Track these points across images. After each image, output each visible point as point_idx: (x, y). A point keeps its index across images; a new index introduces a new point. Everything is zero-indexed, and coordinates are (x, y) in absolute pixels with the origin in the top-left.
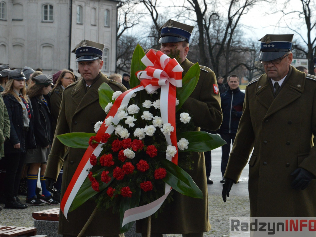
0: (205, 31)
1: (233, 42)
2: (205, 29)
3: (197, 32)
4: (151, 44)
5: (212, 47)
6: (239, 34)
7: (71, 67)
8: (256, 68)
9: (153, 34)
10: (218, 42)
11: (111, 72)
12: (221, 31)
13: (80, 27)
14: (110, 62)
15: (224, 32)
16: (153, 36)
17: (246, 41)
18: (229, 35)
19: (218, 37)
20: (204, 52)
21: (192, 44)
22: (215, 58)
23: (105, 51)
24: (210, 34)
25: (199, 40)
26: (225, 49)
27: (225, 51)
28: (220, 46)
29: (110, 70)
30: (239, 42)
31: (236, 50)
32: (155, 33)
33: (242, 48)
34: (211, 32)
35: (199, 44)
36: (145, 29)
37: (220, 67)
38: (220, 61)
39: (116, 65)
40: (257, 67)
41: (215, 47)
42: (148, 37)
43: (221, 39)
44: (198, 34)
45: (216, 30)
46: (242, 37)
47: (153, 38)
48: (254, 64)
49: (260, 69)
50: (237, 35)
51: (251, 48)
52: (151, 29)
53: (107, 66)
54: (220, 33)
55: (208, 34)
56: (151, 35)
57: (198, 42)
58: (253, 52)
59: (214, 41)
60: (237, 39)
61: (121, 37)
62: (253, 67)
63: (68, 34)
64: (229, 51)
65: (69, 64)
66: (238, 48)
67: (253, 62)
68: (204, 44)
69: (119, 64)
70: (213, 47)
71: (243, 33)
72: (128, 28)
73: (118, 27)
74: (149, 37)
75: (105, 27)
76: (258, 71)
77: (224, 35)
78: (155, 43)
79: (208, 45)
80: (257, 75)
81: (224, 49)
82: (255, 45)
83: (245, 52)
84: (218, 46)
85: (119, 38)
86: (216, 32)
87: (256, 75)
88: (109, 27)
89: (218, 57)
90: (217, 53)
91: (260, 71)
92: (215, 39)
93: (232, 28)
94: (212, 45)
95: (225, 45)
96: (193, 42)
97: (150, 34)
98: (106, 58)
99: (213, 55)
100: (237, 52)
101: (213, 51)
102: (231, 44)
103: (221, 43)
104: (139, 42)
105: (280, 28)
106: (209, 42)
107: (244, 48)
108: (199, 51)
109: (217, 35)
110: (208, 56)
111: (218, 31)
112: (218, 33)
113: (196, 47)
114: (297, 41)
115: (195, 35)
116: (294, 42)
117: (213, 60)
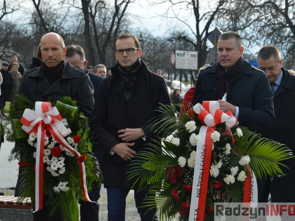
0: (90, 19)
1: (120, 32)
2: (90, 17)
3: (82, 20)
4: (33, 31)
5: (98, 37)
6: (126, 23)
9: (35, 21)
10: (104, 31)
12: (107, 20)
15: (111, 21)
16: (35, 23)
17: (134, 30)
18: (116, 24)
19: (104, 26)
20: (90, 42)
22: (101, 49)
24: (96, 23)
25: (85, 29)
26: (112, 39)
27: (111, 41)
28: (107, 36)
30: (126, 31)
32: (37, 19)
34: (97, 20)
35: (84, 33)
37: (106, 58)
38: (106, 51)
41: (101, 37)
42: (30, 24)
43: (108, 28)
44: (84, 22)
45: (102, 18)
46: (129, 27)
47: (35, 25)
49: (148, 61)
50: (124, 25)
52: (33, 15)
54: (107, 22)
55: (94, 23)
56: (33, 22)
57: (83, 30)
59: (101, 30)
60: (124, 28)
68: (90, 32)
70: (100, 36)
71: (130, 22)
72: (7, 13)
74: (31, 24)
77: (110, 24)
79: (94, 33)
81: (110, 39)
82: (143, 35)
84: (104, 35)
86: (103, 21)
89: (104, 47)
90: (104, 43)
92: (101, 28)
93: (119, 17)
94: (98, 34)
95: (112, 35)
96: (77, 31)
97: (31, 21)
99: (99, 45)
101: (99, 41)
102: (118, 34)
103: (108, 33)
104: (20, 29)
105: (168, 18)
106: (95, 31)
108: (84, 40)
109: (103, 24)
110: (94, 46)
111: (104, 19)
112: (104, 22)
113: (81, 35)
114: (186, 32)
115: (80, 23)
116: (182, 34)
117: (99, 50)
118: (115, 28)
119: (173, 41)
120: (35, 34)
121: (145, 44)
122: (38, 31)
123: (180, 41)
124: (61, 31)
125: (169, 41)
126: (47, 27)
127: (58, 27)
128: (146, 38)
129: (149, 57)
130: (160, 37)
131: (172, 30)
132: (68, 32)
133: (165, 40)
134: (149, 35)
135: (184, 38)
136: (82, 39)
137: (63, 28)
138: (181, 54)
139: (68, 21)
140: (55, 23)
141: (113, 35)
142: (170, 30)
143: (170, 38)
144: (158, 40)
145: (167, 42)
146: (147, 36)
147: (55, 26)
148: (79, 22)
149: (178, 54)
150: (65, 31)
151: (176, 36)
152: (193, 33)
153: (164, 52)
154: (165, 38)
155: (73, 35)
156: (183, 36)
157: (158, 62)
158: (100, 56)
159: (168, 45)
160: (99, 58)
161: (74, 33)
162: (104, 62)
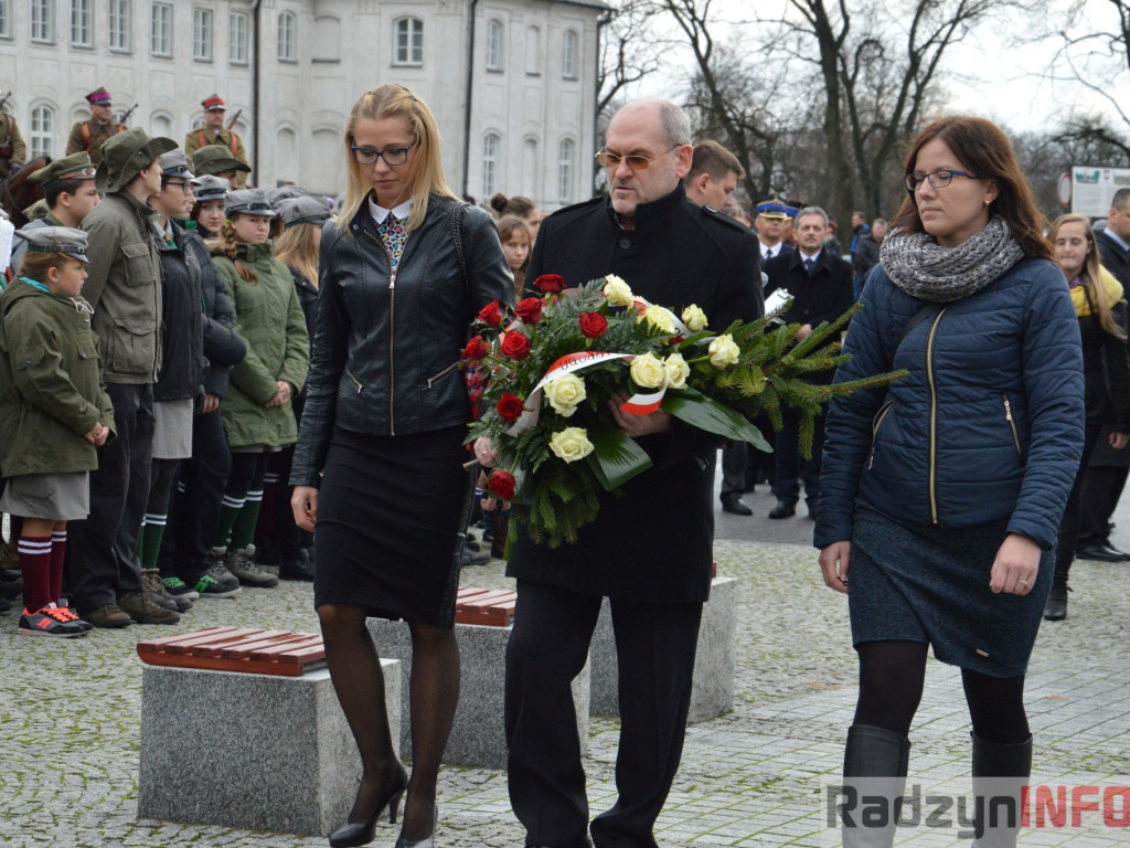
0: (842, 88)
1: (923, 120)
2: (841, 85)
3: (820, 92)
5: (862, 136)
6: (938, 97)
7: (471, 193)
9: (698, 99)
10: (878, 121)
12: (886, 90)
13: (494, 78)
14: (577, 177)
15: (897, 93)
16: (698, 104)
18: (912, 101)
19: (878, 108)
20: (839, 151)
21: (807, 125)
22: (870, 167)
23: (564, 144)
24: (858, 98)
25: (827, 114)
26: (900, 141)
28: (886, 133)
32: (703, 95)
34: (859, 93)
35: (827, 126)
36: (677, 83)
38: (883, 173)
39: (594, 186)
41: (870, 135)
42: (684, 107)
43: (888, 113)
44: (824, 98)
45: (873, 86)
46: (948, 105)
47: (698, 111)
50: (931, 102)
52: (693, 84)
53: (569, 187)
54: (886, 96)
55: (851, 99)
56: (693, 102)
57: (823, 120)
59: (870, 119)
60: (934, 110)
61: (607, 107)
63: (463, 100)
65: (465, 183)
68: (841, 125)
69: (603, 181)
70: (866, 134)
71: (949, 95)
72: (627, 81)
73: (600, 79)
74: (686, 108)
75: (565, 79)
77: (896, 102)
78: (702, 123)
79: (851, 128)
81: (895, 141)
84: (878, 132)
85: (603, 111)
86: (875, 93)
88: (574, 79)
89: (879, 163)
90: (877, 152)
92: (872, 110)
93: (920, 81)
94: (864, 129)
95: (900, 129)
96: (808, 121)
97: (690, 97)
98: (566, 167)
99: (866, 156)
101: (866, 145)
102: (915, 127)
103: (888, 124)
105: (1056, 81)
106: (855, 121)
108: (825, 146)
109: (877, 102)
110: (852, 160)
111: (880, 89)
112: (880, 94)
113: (816, 134)
114: (1105, 117)
115: (816, 100)
116: (1093, 122)
117: (864, 172)
118: (907, 110)
119: (1067, 141)
122: (707, 123)
123: (1088, 142)
124: (766, 125)
125: (1057, 144)
126: (730, 114)
127: (757, 114)
130: (1032, 134)
131: (1066, 113)
132: (784, 125)
133: (1047, 139)
135: (1100, 133)
136: (820, 142)
137: (771, 115)
139: (783, 96)
140: (750, 103)
141: (904, 130)
143: (1059, 135)
144: (1026, 141)
145: (1052, 145)
147: (749, 111)
148: (812, 97)
150: (778, 121)
151: (1077, 128)
152: (1125, 118)
153: (1044, 172)
154: (1045, 136)
155: (794, 133)
156: (1095, 127)
158: (868, 189)
159: (1053, 153)
160: (863, 193)
161: (796, 127)
162: (877, 203)
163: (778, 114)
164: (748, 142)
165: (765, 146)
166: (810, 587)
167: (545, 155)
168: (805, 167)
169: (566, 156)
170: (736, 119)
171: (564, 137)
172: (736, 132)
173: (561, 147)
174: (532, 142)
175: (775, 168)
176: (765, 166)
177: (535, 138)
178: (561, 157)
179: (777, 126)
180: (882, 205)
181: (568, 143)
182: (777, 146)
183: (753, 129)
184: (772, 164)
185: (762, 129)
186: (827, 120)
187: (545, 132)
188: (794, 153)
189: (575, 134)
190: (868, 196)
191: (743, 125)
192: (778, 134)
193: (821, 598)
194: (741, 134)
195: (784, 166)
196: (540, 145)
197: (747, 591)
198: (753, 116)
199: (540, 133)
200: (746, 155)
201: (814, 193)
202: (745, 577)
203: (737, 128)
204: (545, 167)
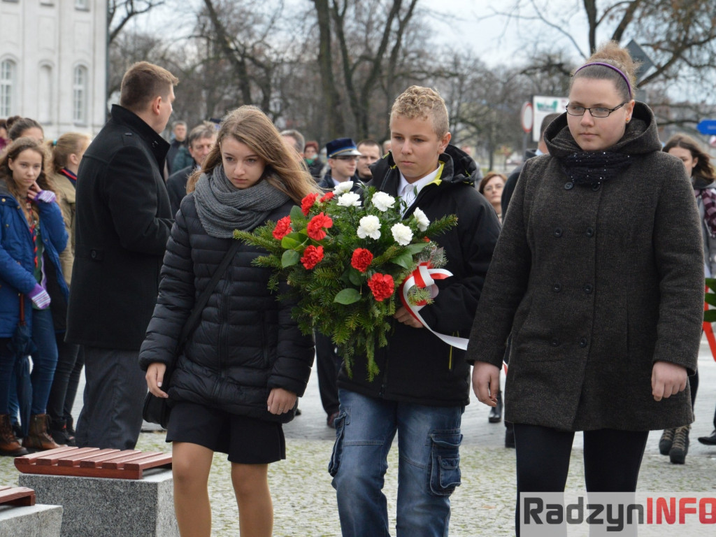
0: (333, 23)
1: (405, 54)
2: (332, 21)
3: (313, 26)
4: (199, 55)
6: (421, 33)
8: (463, 121)
9: (202, 32)
10: (367, 53)
11: (93, 126)
12: (374, 25)
13: (10, 7)
14: (90, 102)
15: (383, 29)
16: (202, 36)
17: (439, 51)
18: (395, 35)
19: (367, 41)
20: (331, 79)
21: (303, 56)
22: (359, 95)
23: (77, 71)
24: (348, 33)
25: (321, 46)
26: (385, 73)
27: (384, 77)
28: (373, 64)
29: (90, 121)
30: (420, 54)
31: (412, 75)
32: (208, 27)
33: (426, 69)
34: (349, 27)
35: (320, 57)
37: (372, 116)
38: (371, 101)
39: (106, 109)
40: (464, 117)
41: (359, 68)
43: (376, 46)
44: (317, 32)
45: (362, 22)
46: (428, 41)
47: (203, 42)
48: (458, 111)
49: (473, 124)
50: (415, 37)
51: (452, 70)
52: (198, 17)
53: (82, 110)
54: (373, 32)
55: (342, 34)
56: (198, 33)
57: (318, 51)
58: (456, 80)
59: (359, 51)
60: (417, 45)
61: (119, 36)
62: (457, 117)
64: (395, 77)
66: (417, 69)
67: (455, 103)
68: (334, 57)
70: (355, 66)
71: (430, 30)
72: (136, 13)
73: (112, 10)
74: (193, 39)
75: (78, 9)
76: (467, 128)
77: (381, 37)
78: (208, 53)
79: (340, 60)
80: (467, 137)
81: (381, 72)
82: (462, 62)
83: (435, 80)
84: (365, 63)
85: (116, 40)
86: (364, 28)
87: (463, 138)
88: (86, 10)
89: (366, 90)
90: (364, 81)
91: (473, 129)
92: (361, 44)
93: (402, 18)
94: (353, 61)
95: (384, 62)
96: (303, 52)
97: (193, 31)
98: (80, 92)
99: (355, 86)
100: (415, 79)
101: (356, 76)
102: (400, 57)
103: (375, 57)
104: (166, 50)
106: (345, 52)
107: (433, 70)
108: (319, 76)
109: (366, 36)
110: (342, 91)
111: (369, 25)
112: (368, 30)
113: (310, 65)
114: (565, 52)
115: (310, 34)
116: (555, 56)
117: (353, 99)
118: (391, 45)
119: (535, 74)
120: (203, 62)
121: (467, 82)
122: (211, 55)
123: (551, 75)
124: (265, 56)
125: (524, 76)
126: (232, 46)
127: (257, 47)
128: (469, 68)
129: (475, 115)
130: (504, 67)
131: (530, 48)
132: (281, 56)
133: (519, 71)
134: (477, 60)
135: (560, 66)
136: (315, 72)
137: (269, 47)
138: (548, 107)
139: (279, 30)
140: (251, 36)
141: (388, 63)
142: (524, 47)
143: (523, 68)
144: (498, 74)
145: (520, 79)
146: (470, 63)
147: (250, 43)
148: (307, 31)
149: (540, 107)
150: (276, 52)
151: (541, 63)
152: (582, 54)
153: (512, 101)
154: (516, 69)
155: (291, 63)
156: (557, 61)
157: (499, 127)
158: (357, 114)
159: (521, 85)
160: (354, 119)
161: (294, 58)
162: (365, 127)
163: (275, 46)
164: (249, 72)
165: (264, 75)
166: (281, 476)
167: (59, 80)
168: (301, 95)
169: (80, 81)
170: (237, 50)
171: (76, 65)
172: (238, 62)
173: (75, 73)
174: (48, 68)
175: (273, 95)
176: (264, 92)
177: (50, 64)
178: (75, 82)
179: (274, 57)
180: (370, 129)
181: (81, 69)
182: (275, 75)
183: (253, 59)
184: (270, 92)
185: (262, 59)
186: (320, 52)
187: (60, 58)
188: (291, 81)
189: (88, 61)
190: (358, 122)
191: (244, 55)
192: (276, 64)
193: (291, 486)
194: (242, 64)
195: (282, 93)
196: (55, 71)
197: (224, 480)
198: (253, 47)
199: (55, 59)
200: (247, 83)
201: (310, 119)
202: (223, 467)
203: (239, 58)
204: (59, 91)
